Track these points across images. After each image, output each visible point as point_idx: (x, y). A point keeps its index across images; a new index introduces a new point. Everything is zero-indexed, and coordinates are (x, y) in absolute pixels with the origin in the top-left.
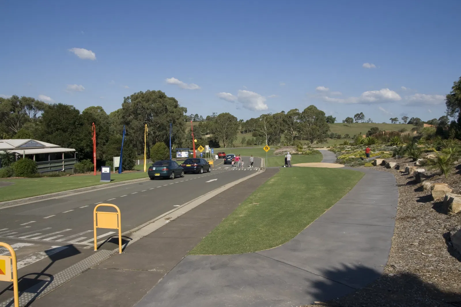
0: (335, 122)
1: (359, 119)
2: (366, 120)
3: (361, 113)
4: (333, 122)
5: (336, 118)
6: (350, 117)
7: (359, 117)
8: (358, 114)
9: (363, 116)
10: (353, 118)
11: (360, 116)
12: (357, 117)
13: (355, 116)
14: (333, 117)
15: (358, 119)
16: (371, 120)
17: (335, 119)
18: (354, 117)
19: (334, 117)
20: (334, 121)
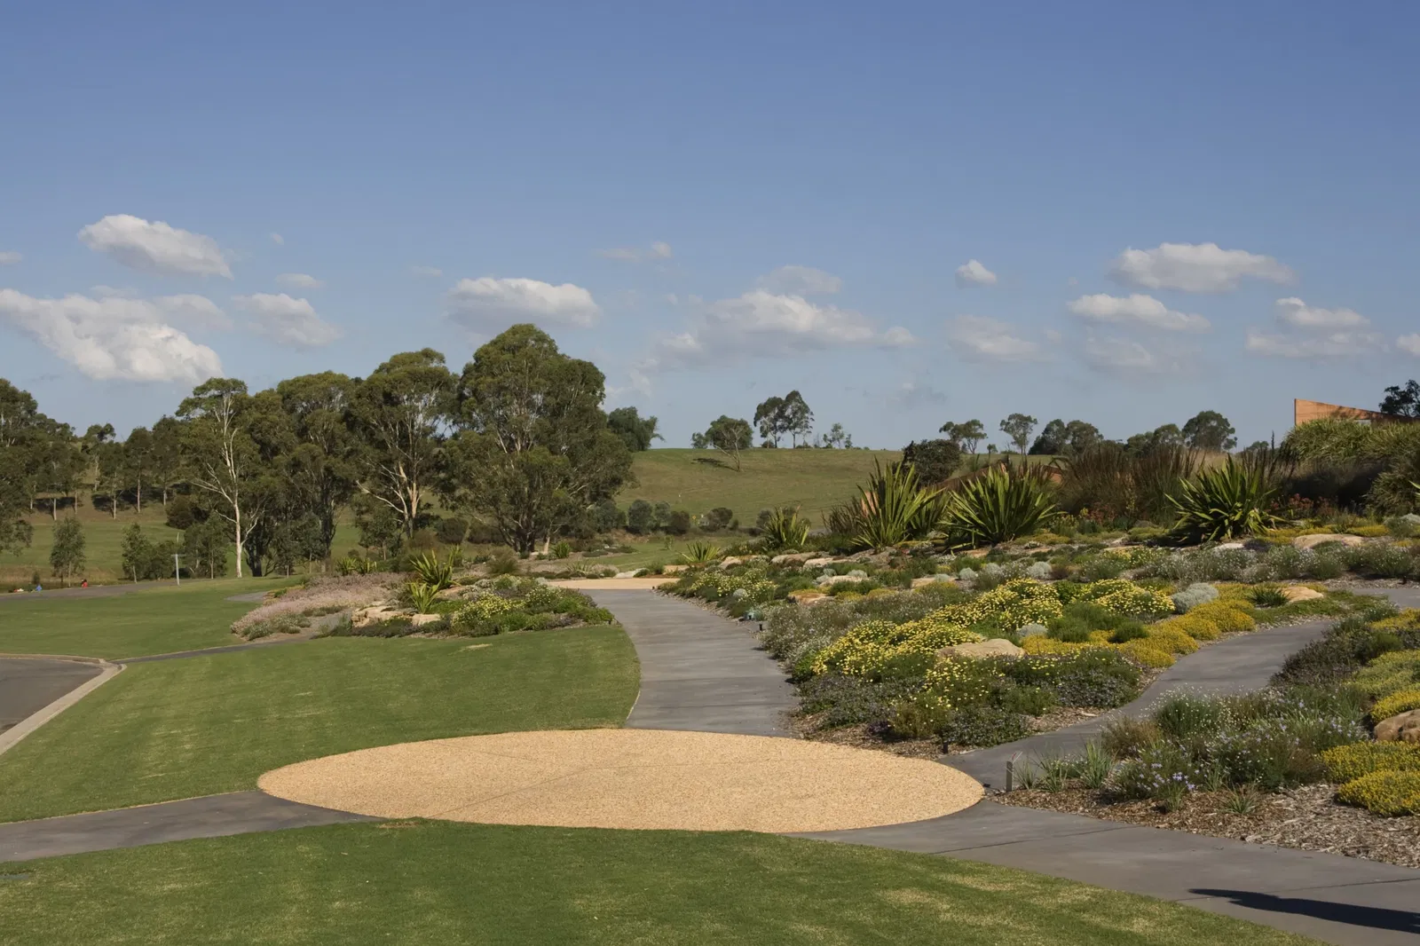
0: (655, 444)
1: (783, 429)
2: (817, 431)
3: (794, 396)
4: (642, 444)
5: (658, 425)
6: (735, 415)
7: (781, 415)
8: (774, 402)
9: (804, 409)
10: (750, 422)
11: (789, 412)
12: (772, 415)
13: (763, 410)
14: (644, 415)
15: (774, 429)
16: (845, 430)
17: (651, 425)
18: (757, 418)
19: (647, 418)
20: (648, 439)
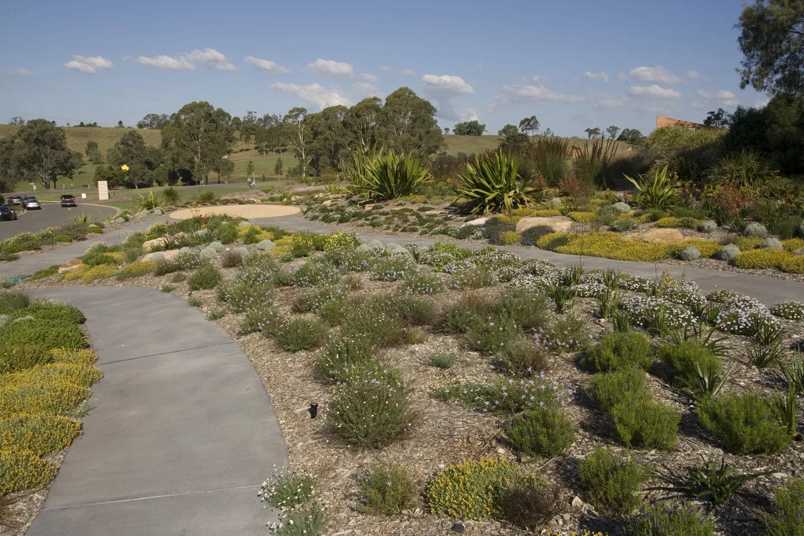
0: (484, 133)
1: (529, 129)
2: (541, 131)
3: (533, 118)
4: (479, 133)
5: (486, 127)
6: (512, 124)
7: (529, 124)
8: (526, 120)
9: (536, 122)
10: (518, 127)
11: (531, 123)
12: (526, 124)
13: (522, 123)
14: (480, 123)
15: (527, 129)
16: (551, 130)
17: (483, 127)
18: (520, 125)
19: (482, 124)
20: (482, 132)
